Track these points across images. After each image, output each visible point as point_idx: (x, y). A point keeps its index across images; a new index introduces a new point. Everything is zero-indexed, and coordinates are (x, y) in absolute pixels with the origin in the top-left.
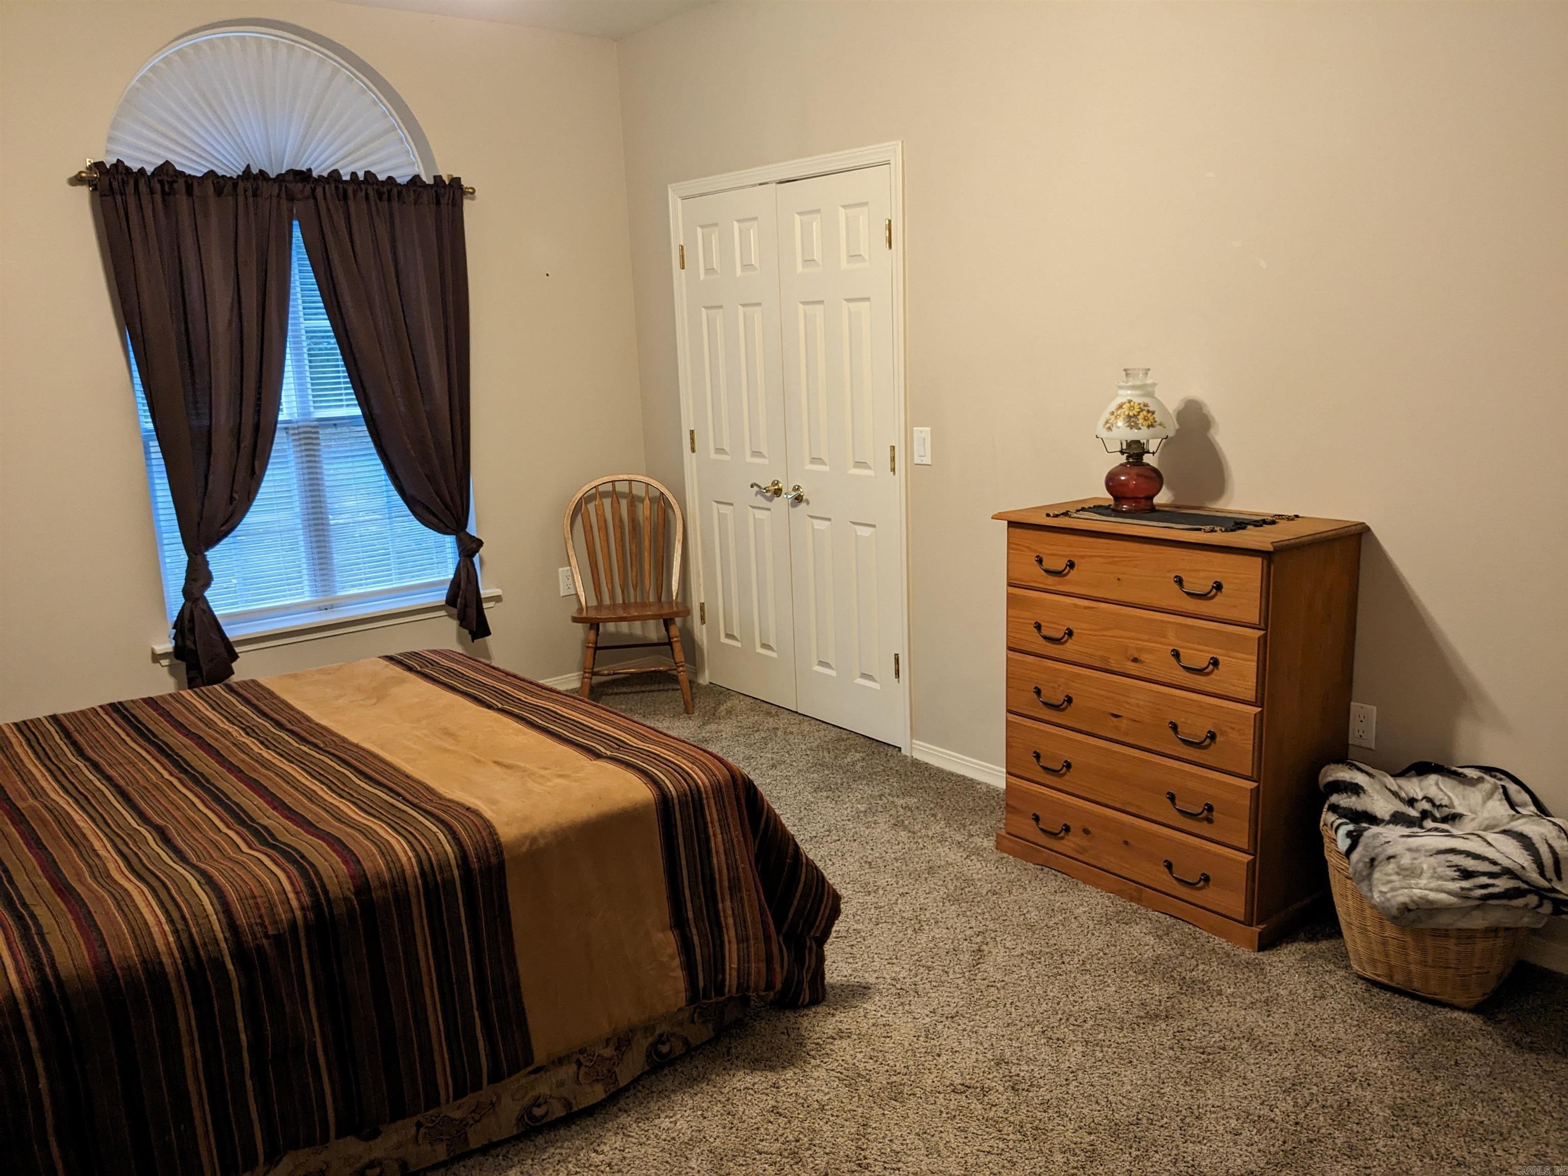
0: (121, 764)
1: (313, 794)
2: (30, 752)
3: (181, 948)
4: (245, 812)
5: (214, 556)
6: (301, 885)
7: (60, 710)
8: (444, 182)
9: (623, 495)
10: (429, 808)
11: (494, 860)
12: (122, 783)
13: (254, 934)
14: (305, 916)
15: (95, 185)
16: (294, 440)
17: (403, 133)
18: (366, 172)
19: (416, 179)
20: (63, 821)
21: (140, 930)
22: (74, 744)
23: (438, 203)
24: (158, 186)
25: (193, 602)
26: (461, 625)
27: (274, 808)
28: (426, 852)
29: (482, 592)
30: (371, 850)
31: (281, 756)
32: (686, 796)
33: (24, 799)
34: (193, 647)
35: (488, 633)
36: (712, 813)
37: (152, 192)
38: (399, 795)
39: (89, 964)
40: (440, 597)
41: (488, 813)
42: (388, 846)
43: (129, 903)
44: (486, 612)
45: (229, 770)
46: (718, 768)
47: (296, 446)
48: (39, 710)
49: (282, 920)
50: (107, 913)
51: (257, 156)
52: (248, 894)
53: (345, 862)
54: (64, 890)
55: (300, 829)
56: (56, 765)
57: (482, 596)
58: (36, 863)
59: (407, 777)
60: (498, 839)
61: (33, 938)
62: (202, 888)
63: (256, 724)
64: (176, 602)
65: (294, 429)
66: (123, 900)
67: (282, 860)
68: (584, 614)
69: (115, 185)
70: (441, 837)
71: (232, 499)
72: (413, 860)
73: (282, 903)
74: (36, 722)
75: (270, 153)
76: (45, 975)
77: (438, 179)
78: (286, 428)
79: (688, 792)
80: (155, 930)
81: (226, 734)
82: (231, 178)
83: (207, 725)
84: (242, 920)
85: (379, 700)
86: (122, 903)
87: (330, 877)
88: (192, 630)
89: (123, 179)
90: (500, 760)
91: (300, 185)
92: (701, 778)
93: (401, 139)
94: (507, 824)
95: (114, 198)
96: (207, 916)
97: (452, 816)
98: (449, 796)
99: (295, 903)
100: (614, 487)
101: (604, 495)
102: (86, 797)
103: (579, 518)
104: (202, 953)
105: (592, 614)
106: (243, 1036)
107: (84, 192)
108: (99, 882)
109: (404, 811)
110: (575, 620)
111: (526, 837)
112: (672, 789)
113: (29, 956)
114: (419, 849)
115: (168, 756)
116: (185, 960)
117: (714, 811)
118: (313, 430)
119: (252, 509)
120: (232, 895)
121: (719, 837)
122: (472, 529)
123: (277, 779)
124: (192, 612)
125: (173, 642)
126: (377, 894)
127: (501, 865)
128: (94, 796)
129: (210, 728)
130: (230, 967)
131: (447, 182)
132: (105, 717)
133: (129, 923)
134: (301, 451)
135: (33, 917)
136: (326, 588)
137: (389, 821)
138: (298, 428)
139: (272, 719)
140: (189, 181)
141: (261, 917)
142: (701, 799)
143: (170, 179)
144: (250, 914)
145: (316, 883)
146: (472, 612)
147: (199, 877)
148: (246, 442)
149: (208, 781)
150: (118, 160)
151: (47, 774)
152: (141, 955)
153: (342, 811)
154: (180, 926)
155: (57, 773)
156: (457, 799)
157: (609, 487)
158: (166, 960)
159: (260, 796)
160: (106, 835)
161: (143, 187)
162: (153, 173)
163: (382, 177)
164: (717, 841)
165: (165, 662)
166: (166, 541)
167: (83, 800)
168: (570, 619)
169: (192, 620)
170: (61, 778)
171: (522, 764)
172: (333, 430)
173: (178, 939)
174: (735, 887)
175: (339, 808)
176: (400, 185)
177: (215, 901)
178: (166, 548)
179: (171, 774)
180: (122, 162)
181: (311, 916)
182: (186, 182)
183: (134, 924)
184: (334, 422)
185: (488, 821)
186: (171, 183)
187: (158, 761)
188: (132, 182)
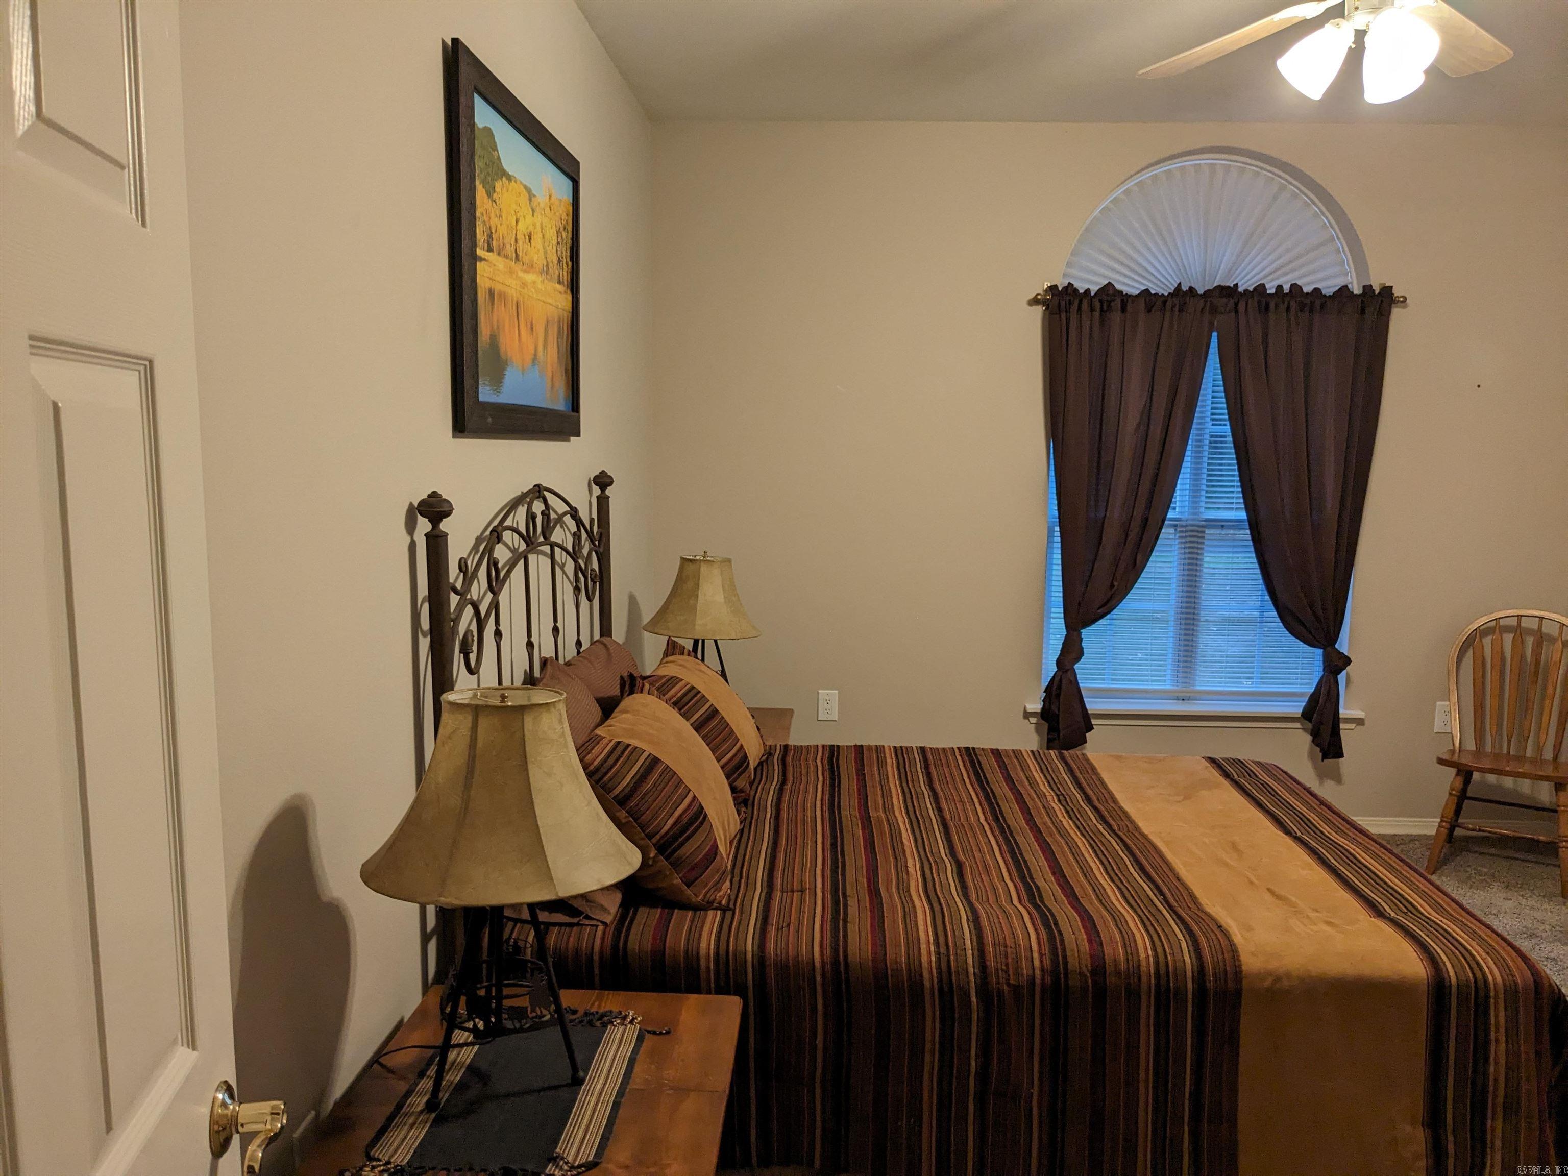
0: (954, 800)
1: (1089, 870)
2: (896, 773)
3: (939, 968)
4: (1028, 869)
5: (1087, 633)
6: (1046, 949)
7: (928, 744)
8: (1374, 291)
9: (1530, 632)
10: (1184, 914)
11: (1231, 984)
12: (948, 816)
13: (998, 977)
14: (1043, 979)
15: (1048, 305)
16: (1181, 537)
17: (1341, 244)
18: (1292, 285)
19: (1344, 289)
20: (895, 834)
21: (913, 942)
22: (928, 774)
23: (1363, 312)
24: (1097, 305)
25: (1063, 672)
26: (1313, 741)
27: (1054, 874)
28: (1166, 957)
29: (1341, 711)
30: (1115, 938)
31: (1078, 828)
32: (1468, 986)
33: (876, 809)
34: (1057, 712)
35: (1340, 755)
36: (1498, 1016)
37: (1092, 310)
38: (1162, 893)
39: (870, 957)
40: (1296, 708)
41: (1238, 938)
42: (1131, 936)
43: (913, 918)
44: (1342, 732)
45: (1031, 829)
46: (1518, 968)
47: (1181, 543)
48: (914, 741)
49: (1023, 975)
50: (895, 921)
51: (1192, 276)
52: (1002, 941)
53: (1090, 941)
54: (874, 892)
55: (1064, 898)
56: (909, 788)
57: (1341, 716)
58: (864, 865)
59: (1179, 879)
60: (1240, 966)
61: (839, 922)
62: (968, 924)
63: (1070, 793)
64: (1050, 669)
65: (1182, 526)
66: (909, 914)
67: (1039, 921)
68: (1456, 758)
69: (1063, 303)
70: (1184, 945)
71: (1112, 586)
72: (1151, 959)
73: (1027, 959)
74: (909, 750)
75: (1205, 270)
76: (838, 955)
77: (1368, 289)
78: (1176, 526)
79: (1473, 985)
80: (923, 946)
81: (1042, 796)
82: (1163, 295)
83: (1030, 784)
84: (991, 964)
85: (1185, 798)
86: (908, 916)
87: (1073, 950)
88: (1058, 696)
89: (1070, 300)
90: (1272, 888)
91: (1225, 300)
92: (1494, 974)
93: (1338, 249)
94: (1253, 954)
95: (1060, 317)
96: (965, 949)
97: (1201, 929)
98: (1208, 910)
99: (1037, 963)
100: (1519, 622)
101: (1507, 629)
102: (918, 821)
103: (1470, 653)
104: (954, 978)
105: (1466, 760)
106: (973, 1063)
107: (1039, 310)
108: (899, 892)
109: (1159, 910)
110: (1441, 761)
111: (1269, 973)
112: (1452, 973)
113: (832, 937)
114: (1160, 950)
115: (991, 804)
116: (940, 981)
117: (1502, 1014)
118: (1200, 529)
119: (1129, 596)
120: (989, 938)
121: (1503, 1046)
122: (1343, 645)
123: (1066, 848)
124: (1061, 681)
125: (1042, 703)
126: (1111, 980)
127: (1238, 993)
128: (924, 822)
129: (1032, 787)
130: (974, 999)
131: (1377, 292)
132: (959, 758)
133: (907, 934)
134: (1185, 548)
135: (846, 906)
136: (1187, 680)
137: (1141, 914)
138: (1186, 526)
139: (1085, 793)
140: (1125, 299)
141: (1007, 965)
142: (1487, 997)
143: (1109, 299)
144: (999, 960)
145: (1059, 951)
146: (1326, 732)
147: (969, 914)
148: (1133, 535)
149: (1011, 833)
150: (1069, 283)
151: (900, 794)
152: (908, 964)
153: (1106, 893)
154: (943, 950)
155: (908, 796)
156: (1213, 914)
157: (1513, 622)
158: (926, 975)
159: (1046, 859)
160: (920, 856)
161: (1085, 305)
162: (1096, 294)
163: (1307, 289)
164: (1499, 1050)
165: (1033, 720)
166: (1053, 615)
167: (915, 822)
168: (1435, 760)
169: (1059, 687)
170: (909, 801)
171: (1293, 899)
172: (1218, 531)
173: (939, 960)
174: (1511, 1108)
175: (1105, 890)
176: (1325, 296)
177: (974, 938)
178: (1053, 621)
179: (986, 820)
180: (1072, 285)
181: (1048, 980)
182: (1122, 300)
183: (910, 936)
184: (1221, 524)
185: (1235, 945)
186: (1109, 302)
187: (981, 805)
188: (1076, 303)
